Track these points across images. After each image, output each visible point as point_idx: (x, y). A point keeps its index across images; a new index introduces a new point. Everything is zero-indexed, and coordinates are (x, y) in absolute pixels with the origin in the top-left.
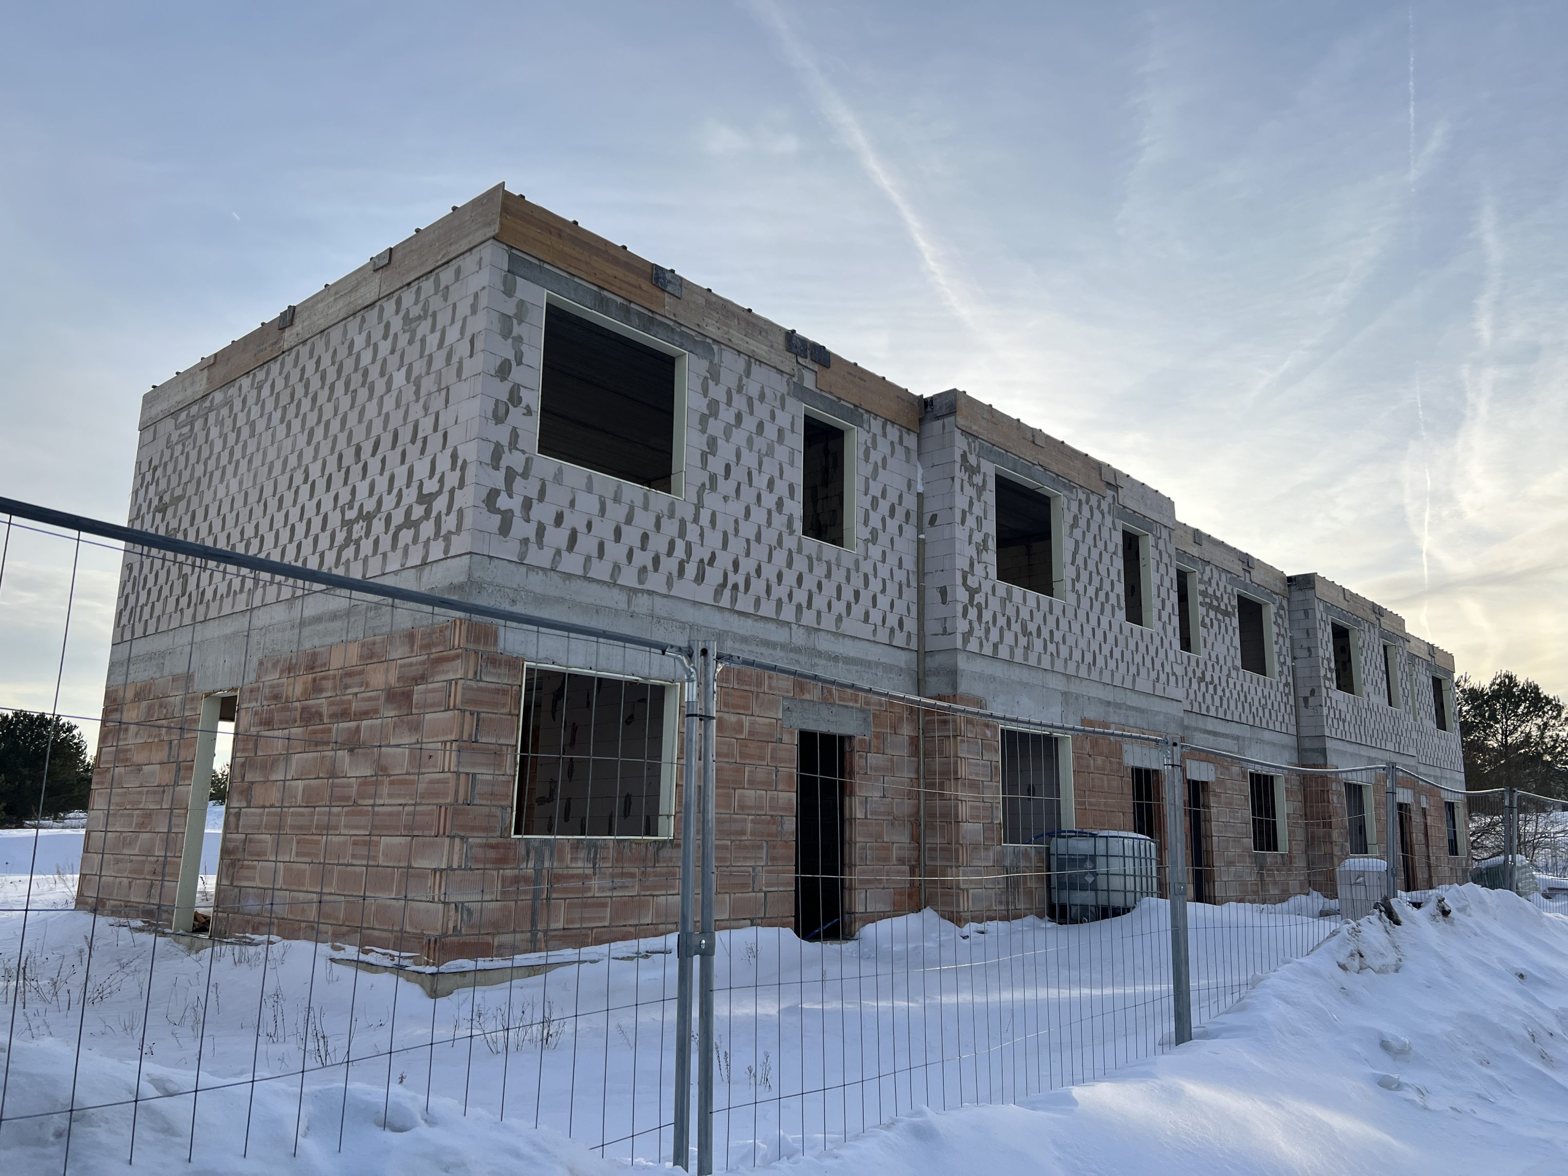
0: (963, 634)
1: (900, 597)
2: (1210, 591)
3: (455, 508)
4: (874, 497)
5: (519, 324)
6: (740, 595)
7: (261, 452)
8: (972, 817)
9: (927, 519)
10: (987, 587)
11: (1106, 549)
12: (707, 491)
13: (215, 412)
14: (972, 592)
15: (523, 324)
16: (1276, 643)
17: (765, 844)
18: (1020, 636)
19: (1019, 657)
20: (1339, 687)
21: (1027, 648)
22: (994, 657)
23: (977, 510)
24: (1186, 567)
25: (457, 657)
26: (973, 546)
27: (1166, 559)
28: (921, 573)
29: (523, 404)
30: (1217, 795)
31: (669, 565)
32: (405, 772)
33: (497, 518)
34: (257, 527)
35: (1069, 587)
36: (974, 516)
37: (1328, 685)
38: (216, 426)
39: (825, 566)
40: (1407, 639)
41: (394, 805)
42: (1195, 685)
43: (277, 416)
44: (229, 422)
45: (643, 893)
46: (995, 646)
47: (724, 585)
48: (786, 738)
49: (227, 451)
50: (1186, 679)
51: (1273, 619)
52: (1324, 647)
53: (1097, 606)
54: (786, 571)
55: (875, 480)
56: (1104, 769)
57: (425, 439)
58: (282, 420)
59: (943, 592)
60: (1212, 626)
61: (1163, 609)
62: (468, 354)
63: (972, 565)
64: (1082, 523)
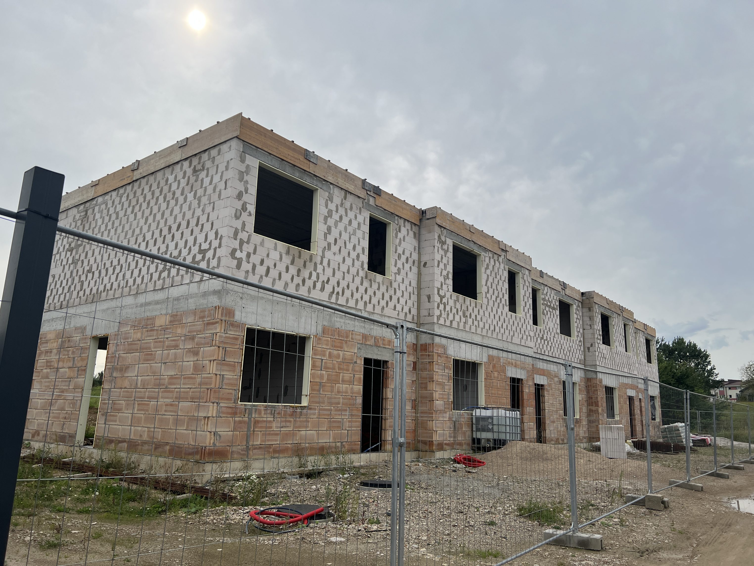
0: (437, 316)
1: (410, 299)
2: (547, 298)
3: (217, 256)
4: (399, 254)
5: (247, 175)
6: (340, 297)
7: (121, 226)
8: (439, 398)
9: (422, 264)
10: (448, 295)
11: (500, 279)
12: (326, 250)
13: (98, 206)
14: (442, 297)
15: (249, 175)
16: (576, 322)
17: (348, 409)
18: (462, 317)
19: (461, 327)
20: (604, 343)
21: (465, 323)
22: (451, 327)
23: (445, 260)
24: (537, 286)
25: (217, 323)
26: (442, 277)
27: (527, 284)
28: (419, 288)
29: (248, 211)
30: (548, 391)
31: (310, 283)
32: (191, 373)
33: (235, 262)
34: (119, 260)
35: (484, 296)
36: (443, 263)
37: (598, 342)
38: (99, 213)
39: (377, 284)
40: (635, 322)
41: (185, 388)
42: (539, 341)
43: (129, 210)
44: (105, 212)
45: (295, 429)
46: (451, 322)
47: (333, 292)
48: (358, 362)
49: (104, 225)
50: (535, 338)
51: (575, 311)
52: (597, 325)
53: (496, 304)
54: (360, 287)
55: (400, 246)
56: (498, 378)
57: (203, 225)
58: (132, 212)
59: (429, 297)
60: (547, 314)
61: (526, 306)
62: (224, 188)
63: (442, 285)
64: (491, 267)
